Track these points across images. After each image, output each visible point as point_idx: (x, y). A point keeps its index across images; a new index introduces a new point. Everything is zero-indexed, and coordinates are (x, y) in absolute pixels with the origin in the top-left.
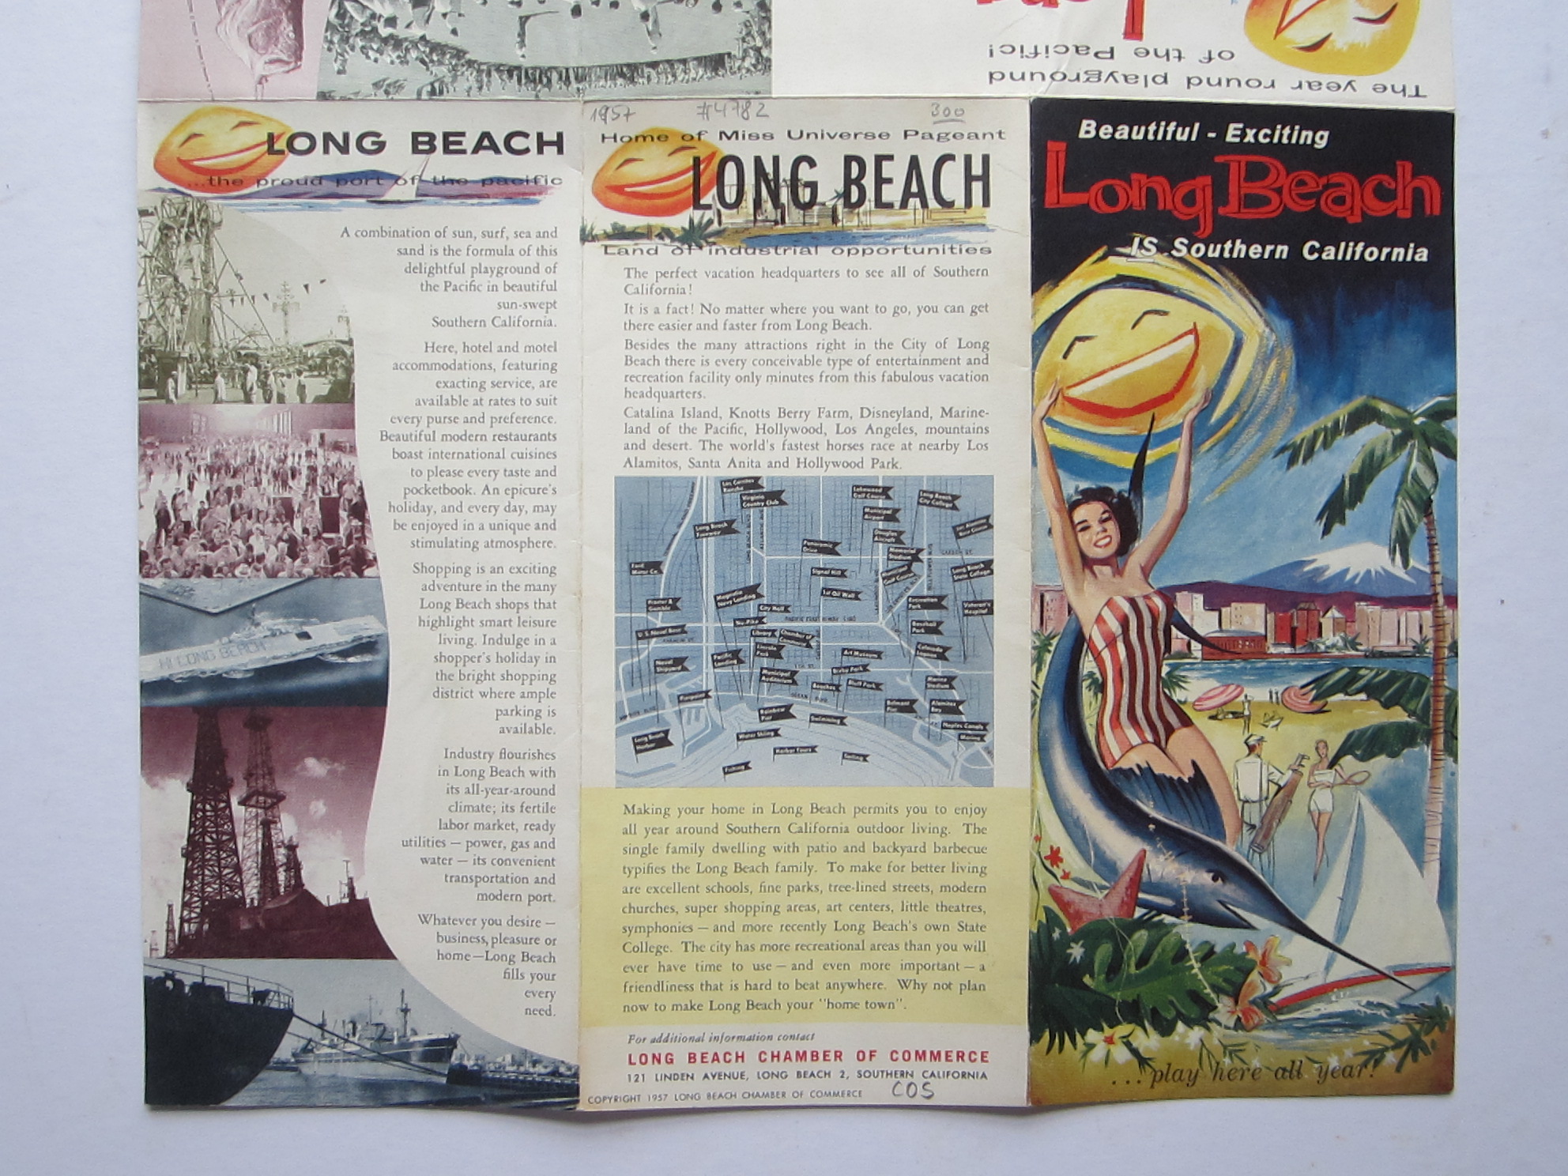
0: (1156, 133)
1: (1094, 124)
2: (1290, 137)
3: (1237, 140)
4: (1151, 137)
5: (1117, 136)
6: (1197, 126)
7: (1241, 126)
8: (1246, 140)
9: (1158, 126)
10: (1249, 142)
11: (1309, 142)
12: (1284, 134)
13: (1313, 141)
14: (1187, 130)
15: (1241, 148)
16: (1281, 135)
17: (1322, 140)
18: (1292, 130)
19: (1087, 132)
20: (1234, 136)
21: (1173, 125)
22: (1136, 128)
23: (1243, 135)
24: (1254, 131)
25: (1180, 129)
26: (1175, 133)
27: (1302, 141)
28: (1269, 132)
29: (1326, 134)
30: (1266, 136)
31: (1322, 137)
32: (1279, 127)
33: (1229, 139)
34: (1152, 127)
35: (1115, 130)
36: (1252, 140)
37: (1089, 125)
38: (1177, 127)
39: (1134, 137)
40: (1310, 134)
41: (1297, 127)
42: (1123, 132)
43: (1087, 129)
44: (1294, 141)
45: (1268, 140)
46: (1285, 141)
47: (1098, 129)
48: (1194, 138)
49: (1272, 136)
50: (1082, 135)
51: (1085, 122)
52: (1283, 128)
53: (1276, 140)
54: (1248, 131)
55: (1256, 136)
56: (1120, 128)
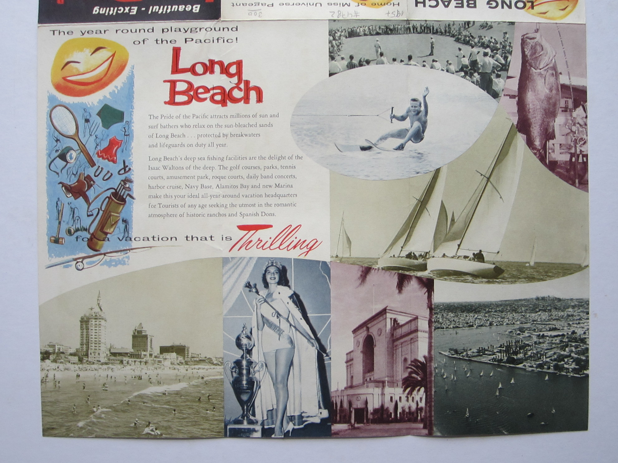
0: (167, 9)
1: (194, 11)
2: (110, 10)
3: (132, 8)
4: (170, 7)
5: (184, 6)
6: (150, 12)
7: (131, 13)
8: (129, 8)
9: (166, 11)
10: (127, 7)
11: (102, 9)
12: (112, 11)
13: (100, 9)
14: (154, 11)
15: (131, 4)
16: (113, 11)
17: (96, 10)
18: (109, 13)
19: (196, 7)
20: (134, 9)
21: (160, 12)
22: (176, 10)
23: (130, 10)
24: (125, 12)
25: (157, 10)
26: (159, 9)
27: (105, 9)
28: (119, 12)
29: (94, 12)
30: (120, 10)
33: (136, 8)
34: (169, 11)
35: (185, 9)
37: (196, 10)
38: (158, 11)
39: (177, 7)
40: (101, 12)
41: (107, 14)
42: (181, 8)
43: (196, 8)
44: (108, 9)
45: (119, 8)
46: (112, 9)
47: (192, 9)
48: (151, 7)
49: (118, 10)
50: (199, 6)
51: (198, 11)
52: (113, 14)
53: (116, 9)
54: (128, 12)
55: (124, 10)
56: (183, 10)
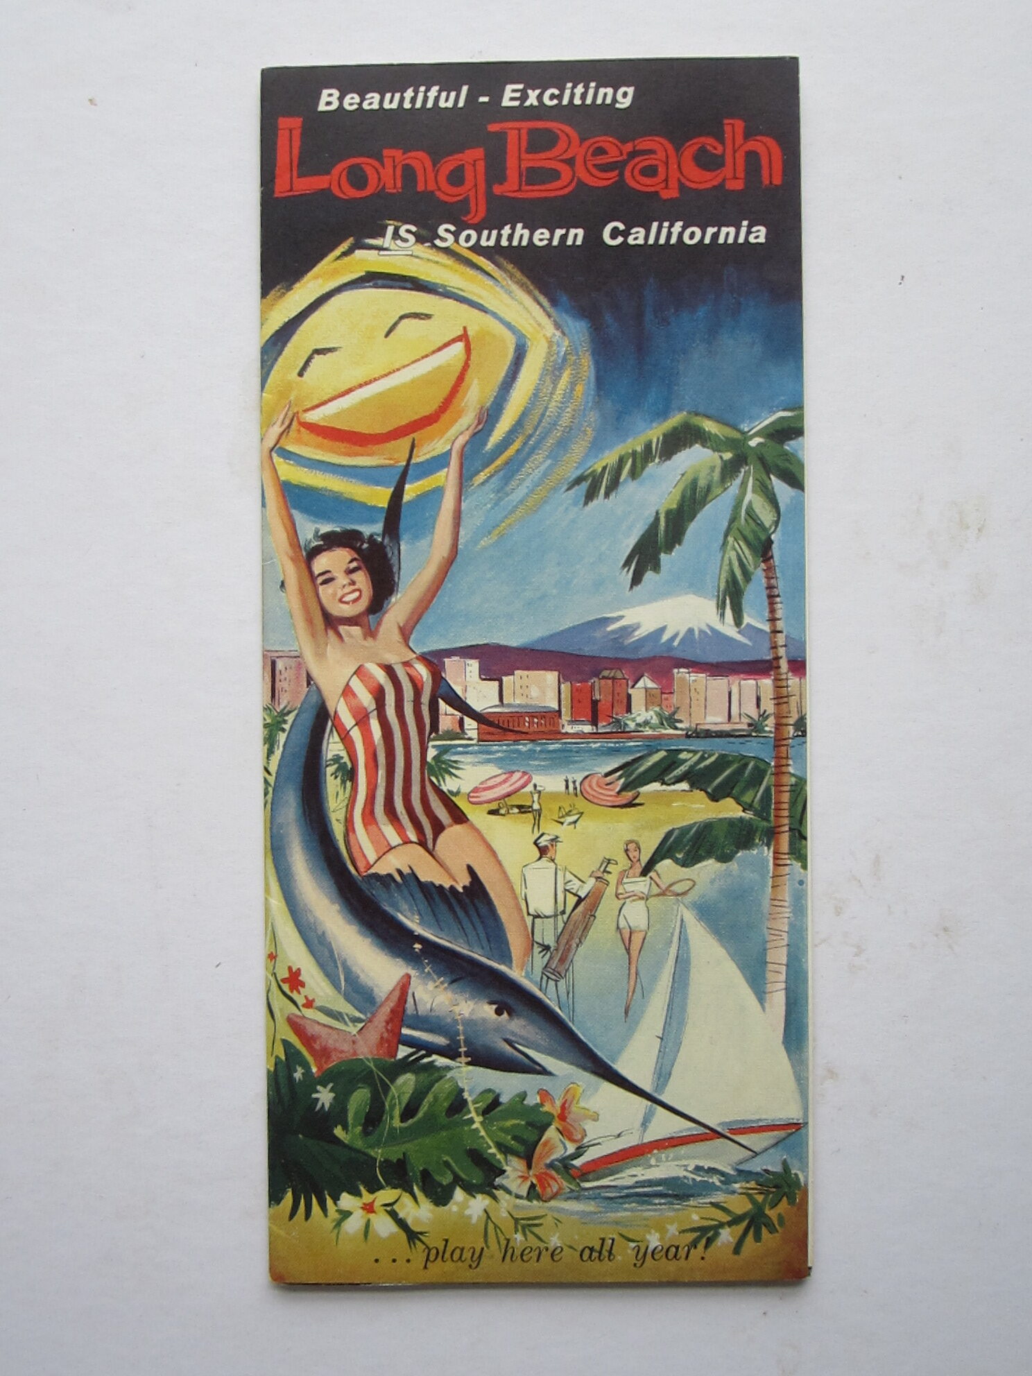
0: (413, 100)
1: (336, 93)
2: (584, 96)
3: (516, 103)
4: (407, 105)
5: (366, 106)
6: (465, 89)
7: (521, 86)
8: (527, 103)
9: (416, 92)
10: (534, 90)
11: (608, 101)
12: (575, 94)
13: (614, 100)
14: (453, 94)
15: (523, 113)
16: (572, 95)
17: (625, 98)
18: (587, 88)
19: (328, 103)
20: (512, 99)
21: (435, 89)
22: (388, 96)
23: (524, 97)
24: (537, 92)
25: (444, 94)
26: (437, 99)
27: (599, 101)
28: (556, 92)
29: (631, 90)
30: (552, 97)
31: (625, 95)
32: (569, 85)
33: (506, 102)
34: (409, 93)
35: (363, 99)
36: (536, 103)
37: (330, 95)
38: (440, 92)
39: (387, 106)
40: (610, 91)
41: (593, 84)
42: (373, 101)
43: (328, 100)
44: (589, 101)
45: (555, 102)
46: (577, 101)
47: (341, 99)
48: (461, 104)
49: (560, 97)
50: (322, 107)
51: (325, 92)
52: (574, 87)
53: (565, 101)
54: (530, 92)
55: (540, 97)
56: (368, 96)
